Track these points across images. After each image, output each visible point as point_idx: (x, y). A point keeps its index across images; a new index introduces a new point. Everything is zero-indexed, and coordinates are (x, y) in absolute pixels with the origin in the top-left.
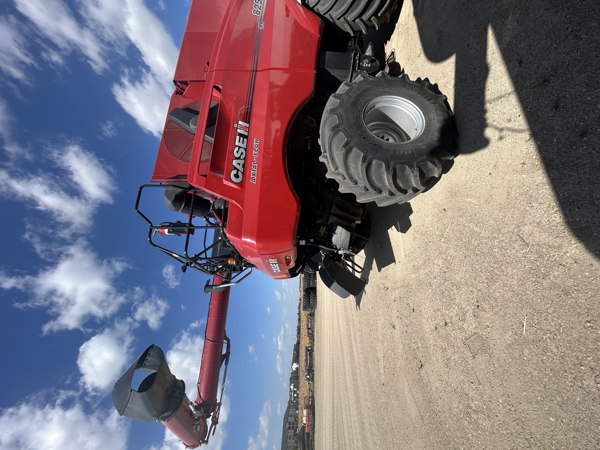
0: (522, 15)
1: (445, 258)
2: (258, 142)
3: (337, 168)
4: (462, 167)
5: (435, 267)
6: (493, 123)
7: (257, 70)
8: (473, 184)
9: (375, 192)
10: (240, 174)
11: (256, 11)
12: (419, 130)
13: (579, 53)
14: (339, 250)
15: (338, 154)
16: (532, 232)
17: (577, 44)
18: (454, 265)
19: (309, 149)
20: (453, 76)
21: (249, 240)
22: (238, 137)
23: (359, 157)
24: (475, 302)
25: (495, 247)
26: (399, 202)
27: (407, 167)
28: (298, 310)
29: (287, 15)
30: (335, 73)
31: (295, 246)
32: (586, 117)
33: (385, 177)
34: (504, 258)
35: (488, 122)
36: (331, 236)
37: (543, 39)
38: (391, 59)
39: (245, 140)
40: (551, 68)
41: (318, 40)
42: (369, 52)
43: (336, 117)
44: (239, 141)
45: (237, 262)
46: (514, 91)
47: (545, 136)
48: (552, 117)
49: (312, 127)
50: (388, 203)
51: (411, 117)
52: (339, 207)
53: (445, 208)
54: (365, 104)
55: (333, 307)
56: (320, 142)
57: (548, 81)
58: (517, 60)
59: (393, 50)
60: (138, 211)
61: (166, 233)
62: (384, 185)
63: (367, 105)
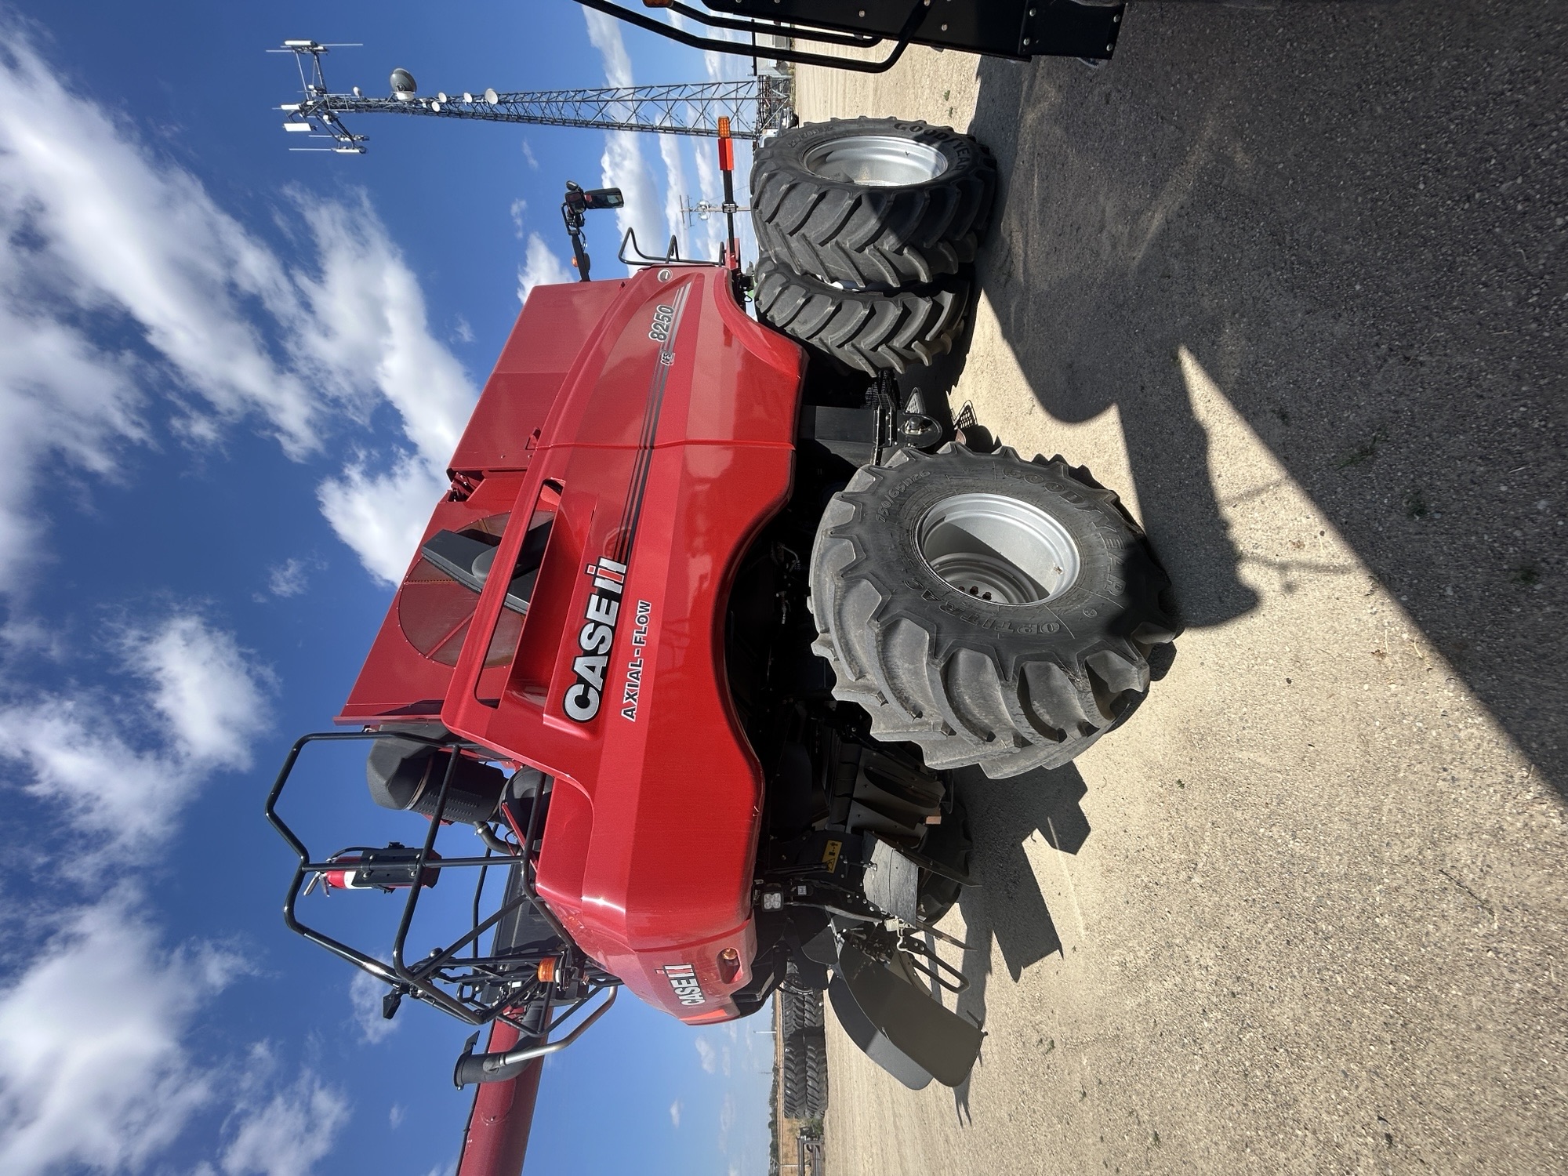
0: (1254, 325)
1: (1220, 941)
2: (648, 610)
3: (861, 672)
4: (1202, 664)
5: (1196, 973)
6: (1255, 551)
7: (655, 445)
8: (1245, 709)
9: (975, 738)
10: (593, 696)
11: (658, 335)
12: (1067, 569)
13: (1428, 391)
14: (888, 917)
15: (863, 637)
16: (1484, 861)
17: (1414, 373)
18: (1258, 970)
19: (783, 622)
20: (1120, 448)
21: (601, 902)
22: (595, 599)
23: (920, 643)
24: (1372, 1118)
25: (1378, 912)
26: (1048, 764)
27: (1055, 667)
28: (771, 1110)
29: (728, 341)
30: (837, 448)
31: (749, 918)
32: (1518, 533)
33: (999, 695)
34: (1423, 950)
35: (1241, 548)
36: (861, 873)
37: (1325, 367)
38: (966, 420)
39: (615, 605)
40: (1369, 424)
41: (796, 384)
42: (914, 405)
43: (850, 546)
44: (598, 609)
45: (567, 974)
46: (1286, 478)
47: (1416, 581)
48: (1416, 534)
49: (790, 570)
50: (1015, 769)
51: (1038, 540)
52: (875, 779)
53: (1180, 777)
54: (921, 514)
55: (881, 1104)
56: (811, 605)
57: (1372, 451)
58: (1274, 411)
59: (968, 403)
60: (274, 817)
61: (348, 884)
62: (999, 719)
63: (926, 517)
